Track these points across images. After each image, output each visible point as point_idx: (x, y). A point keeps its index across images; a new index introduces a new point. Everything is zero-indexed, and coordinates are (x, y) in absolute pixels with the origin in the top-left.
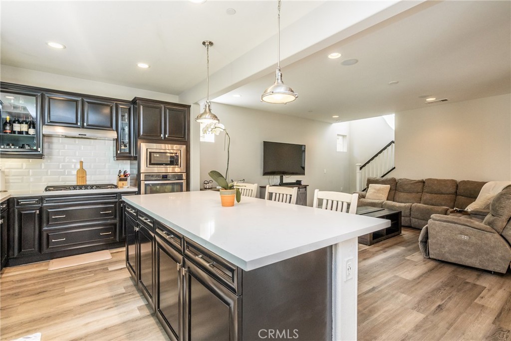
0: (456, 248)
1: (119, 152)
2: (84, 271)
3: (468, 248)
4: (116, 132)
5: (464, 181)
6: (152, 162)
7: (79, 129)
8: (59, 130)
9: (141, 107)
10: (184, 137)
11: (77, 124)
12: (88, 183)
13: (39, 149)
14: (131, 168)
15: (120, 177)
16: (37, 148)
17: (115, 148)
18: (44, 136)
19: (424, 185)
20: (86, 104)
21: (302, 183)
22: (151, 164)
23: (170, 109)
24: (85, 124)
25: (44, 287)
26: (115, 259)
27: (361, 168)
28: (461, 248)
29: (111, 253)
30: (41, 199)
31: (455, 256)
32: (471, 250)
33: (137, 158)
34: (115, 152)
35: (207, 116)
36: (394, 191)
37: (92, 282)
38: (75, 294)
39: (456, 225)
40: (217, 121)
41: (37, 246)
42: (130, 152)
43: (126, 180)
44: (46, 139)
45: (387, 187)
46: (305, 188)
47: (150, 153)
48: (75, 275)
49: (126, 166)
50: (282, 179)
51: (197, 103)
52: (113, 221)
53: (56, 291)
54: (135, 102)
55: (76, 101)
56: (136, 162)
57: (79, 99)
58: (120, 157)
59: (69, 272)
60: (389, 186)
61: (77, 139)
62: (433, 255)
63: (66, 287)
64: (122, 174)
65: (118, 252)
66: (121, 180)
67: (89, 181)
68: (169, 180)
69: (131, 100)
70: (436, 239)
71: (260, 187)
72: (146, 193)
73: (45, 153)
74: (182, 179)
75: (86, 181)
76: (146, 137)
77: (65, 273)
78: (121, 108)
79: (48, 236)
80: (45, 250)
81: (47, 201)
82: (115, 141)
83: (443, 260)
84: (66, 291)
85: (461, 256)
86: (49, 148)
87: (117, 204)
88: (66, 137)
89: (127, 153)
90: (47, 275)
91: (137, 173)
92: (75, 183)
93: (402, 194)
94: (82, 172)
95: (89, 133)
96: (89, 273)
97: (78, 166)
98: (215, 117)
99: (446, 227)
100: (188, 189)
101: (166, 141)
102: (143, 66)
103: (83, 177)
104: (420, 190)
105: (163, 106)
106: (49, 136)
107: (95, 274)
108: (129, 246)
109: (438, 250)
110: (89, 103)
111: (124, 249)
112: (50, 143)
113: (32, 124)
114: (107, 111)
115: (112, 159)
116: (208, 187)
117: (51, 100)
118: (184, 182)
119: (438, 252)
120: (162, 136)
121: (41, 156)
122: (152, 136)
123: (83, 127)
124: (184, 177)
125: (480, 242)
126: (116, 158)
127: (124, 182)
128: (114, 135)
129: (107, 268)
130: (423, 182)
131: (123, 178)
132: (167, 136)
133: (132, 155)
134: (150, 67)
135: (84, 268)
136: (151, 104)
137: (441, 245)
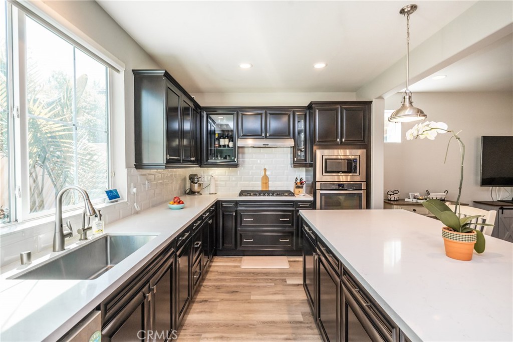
1: (295, 159)
2: (266, 277)
4: (293, 140)
6: (328, 170)
7: (263, 139)
8: (250, 142)
9: (317, 111)
10: (364, 140)
11: (261, 135)
12: (270, 189)
13: (236, 160)
14: (306, 175)
15: (296, 184)
16: (234, 158)
17: (292, 155)
18: (239, 147)
20: (268, 115)
22: (326, 172)
23: (346, 109)
24: (268, 135)
25: (236, 286)
26: (292, 270)
29: (289, 261)
30: (237, 203)
33: (313, 165)
34: (292, 160)
35: (408, 111)
37: (272, 294)
38: (258, 304)
40: (423, 118)
41: (233, 243)
42: (306, 160)
43: (302, 187)
44: (240, 150)
47: (326, 160)
48: (259, 279)
49: (302, 174)
51: (381, 98)
52: (290, 230)
53: (245, 294)
54: (310, 107)
55: (261, 114)
56: (311, 169)
57: (263, 112)
58: (297, 164)
59: (255, 275)
61: (262, 149)
63: (252, 293)
64: (299, 181)
65: (295, 261)
66: (297, 187)
67: (271, 187)
68: (346, 190)
69: (307, 105)
71: (474, 202)
72: (321, 209)
73: (240, 162)
74: (362, 190)
75: (269, 187)
76: (321, 143)
77: (252, 275)
78: (298, 114)
79: (241, 235)
80: (239, 248)
81: (240, 205)
82: (292, 149)
84: (252, 298)
86: (243, 158)
87: (295, 212)
88: (254, 147)
89: (302, 160)
90: (240, 273)
91: (312, 181)
92: (260, 189)
94: (266, 179)
95: (270, 142)
96: (270, 281)
97: (263, 174)
98: (420, 112)
100: (368, 206)
101: (342, 145)
102: (320, 66)
103: (266, 183)
105: (339, 107)
106: (242, 147)
107: (275, 285)
108: (306, 257)
110: (270, 114)
111: (301, 259)
112: (243, 153)
113: (231, 139)
114: (285, 119)
115: (290, 165)
116: (393, 199)
117: (243, 116)
118: (363, 192)
120: (338, 140)
121: (236, 166)
122: (328, 141)
123: (266, 137)
124: (364, 187)
126: (292, 165)
127: (300, 189)
128: (291, 142)
129: (285, 279)
131: (299, 185)
132: (343, 140)
133: (308, 162)
134: (327, 65)
135: (266, 274)
136: (327, 107)
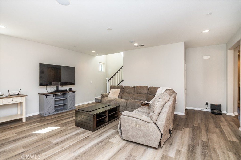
0: (134, 133)
3: (140, 133)
5: (151, 87)
19: (135, 89)
21: (72, 90)
27: (109, 81)
28: (137, 133)
31: (134, 138)
32: (142, 134)
36: (122, 93)
39: (134, 118)
45: (119, 91)
46: (74, 93)
50: (58, 88)
60: (119, 90)
62: (124, 137)
70: (125, 128)
83: (129, 140)
85: (137, 138)
93: (125, 94)
99: (129, 120)
104: (133, 92)
109: (126, 134)
119: (126, 136)
125: (145, 129)
130: (134, 88)
137: (127, 131)
